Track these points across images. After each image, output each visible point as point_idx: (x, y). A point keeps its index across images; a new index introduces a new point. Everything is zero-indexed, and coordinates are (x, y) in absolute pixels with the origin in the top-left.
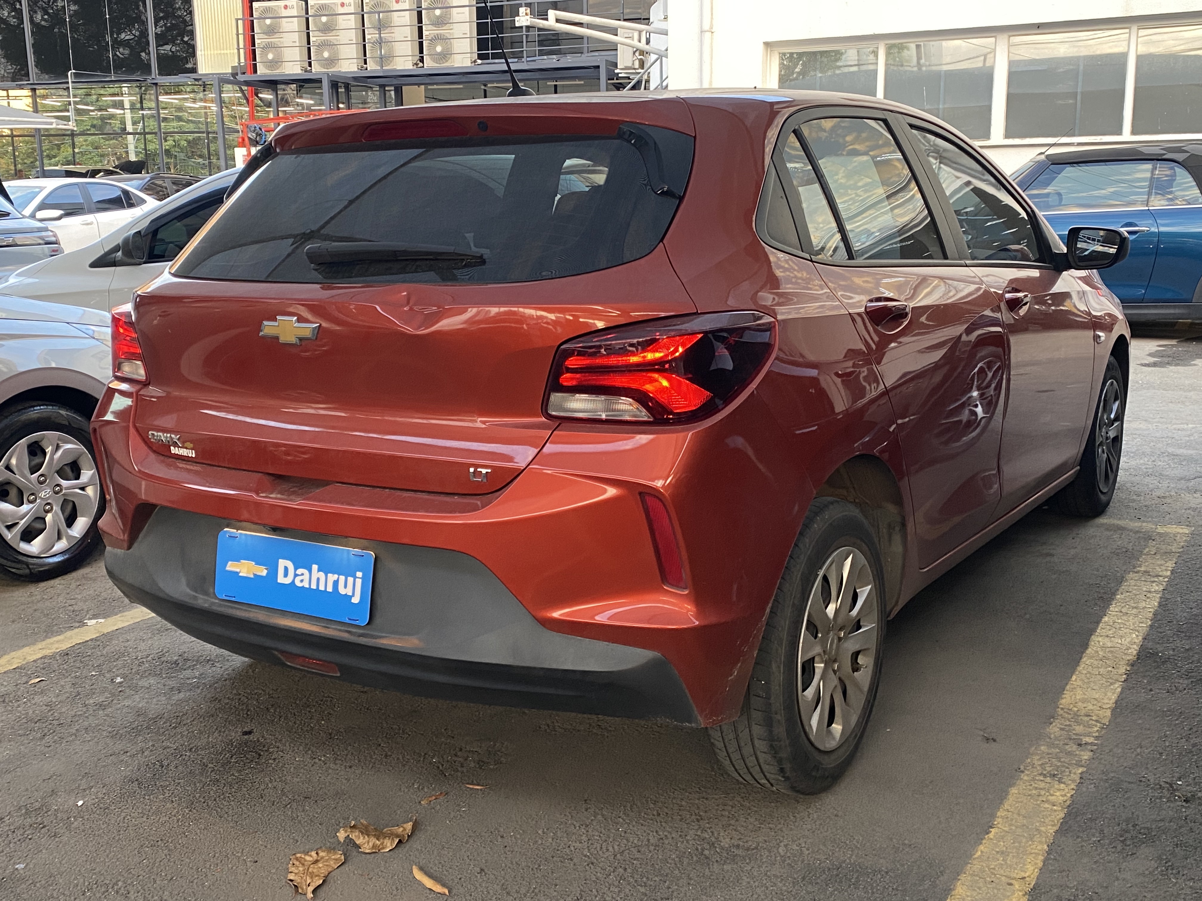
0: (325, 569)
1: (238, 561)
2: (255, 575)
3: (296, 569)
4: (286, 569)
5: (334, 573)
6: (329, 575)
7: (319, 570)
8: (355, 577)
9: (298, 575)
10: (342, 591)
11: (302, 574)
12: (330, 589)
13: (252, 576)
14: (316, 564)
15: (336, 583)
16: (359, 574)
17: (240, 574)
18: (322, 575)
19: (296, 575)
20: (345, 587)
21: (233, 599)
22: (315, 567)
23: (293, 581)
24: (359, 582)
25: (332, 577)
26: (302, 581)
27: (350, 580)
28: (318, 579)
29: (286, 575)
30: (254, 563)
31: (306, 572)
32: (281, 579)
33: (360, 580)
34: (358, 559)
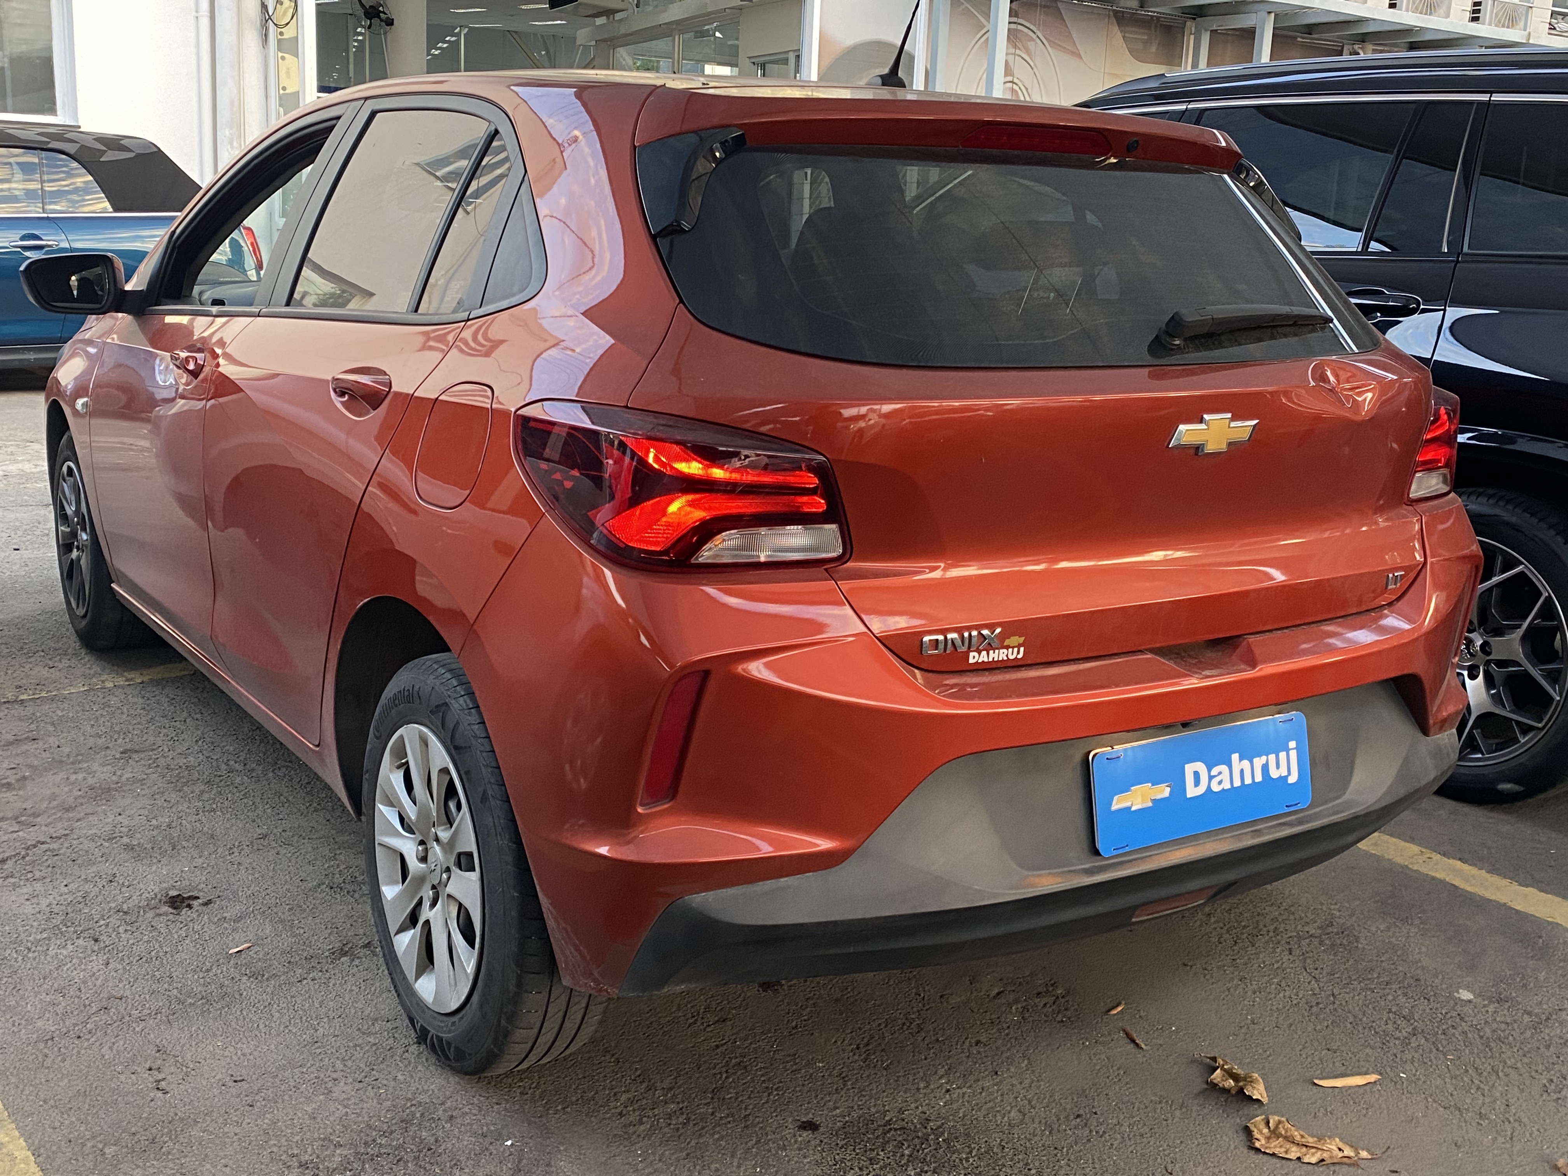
0: (1248, 755)
1: (1128, 790)
2: (1154, 801)
3: (1209, 770)
4: (1197, 775)
5: (1260, 756)
6: (1255, 760)
7: (1241, 760)
8: (1287, 750)
9: (1215, 776)
10: (1274, 774)
11: (1220, 773)
12: (1259, 778)
13: (1150, 804)
14: (1235, 753)
15: (1265, 768)
16: (1292, 744)
17: (1133, 809)
18: (1246, 764)
19: (1211, 778)
20: (1278, 767)
21: (1127, 849)
22: (1235, 757)
23: (1209, 787)
24: (1293, 754)
25: (1259, 762)
26: (1220, 783)
27: (1283, 755)
28: (1242, 771)
29: (1197, 783)
30: (1150, 785)
31: (1224, 768)
32: (1192, 792)
33: (1295, 751)
34: (1287, 725)
